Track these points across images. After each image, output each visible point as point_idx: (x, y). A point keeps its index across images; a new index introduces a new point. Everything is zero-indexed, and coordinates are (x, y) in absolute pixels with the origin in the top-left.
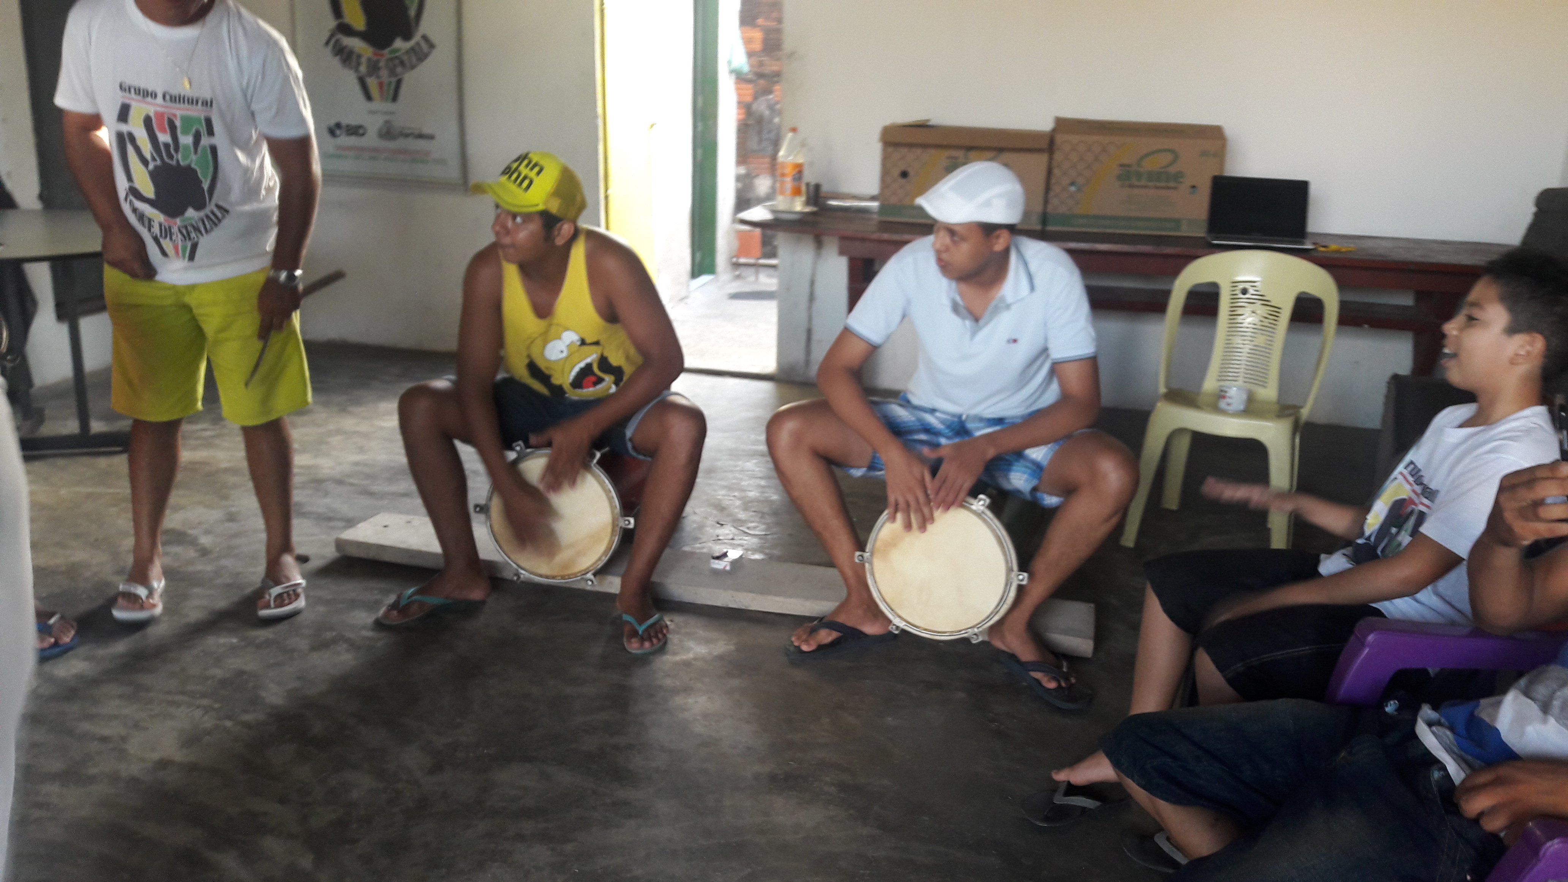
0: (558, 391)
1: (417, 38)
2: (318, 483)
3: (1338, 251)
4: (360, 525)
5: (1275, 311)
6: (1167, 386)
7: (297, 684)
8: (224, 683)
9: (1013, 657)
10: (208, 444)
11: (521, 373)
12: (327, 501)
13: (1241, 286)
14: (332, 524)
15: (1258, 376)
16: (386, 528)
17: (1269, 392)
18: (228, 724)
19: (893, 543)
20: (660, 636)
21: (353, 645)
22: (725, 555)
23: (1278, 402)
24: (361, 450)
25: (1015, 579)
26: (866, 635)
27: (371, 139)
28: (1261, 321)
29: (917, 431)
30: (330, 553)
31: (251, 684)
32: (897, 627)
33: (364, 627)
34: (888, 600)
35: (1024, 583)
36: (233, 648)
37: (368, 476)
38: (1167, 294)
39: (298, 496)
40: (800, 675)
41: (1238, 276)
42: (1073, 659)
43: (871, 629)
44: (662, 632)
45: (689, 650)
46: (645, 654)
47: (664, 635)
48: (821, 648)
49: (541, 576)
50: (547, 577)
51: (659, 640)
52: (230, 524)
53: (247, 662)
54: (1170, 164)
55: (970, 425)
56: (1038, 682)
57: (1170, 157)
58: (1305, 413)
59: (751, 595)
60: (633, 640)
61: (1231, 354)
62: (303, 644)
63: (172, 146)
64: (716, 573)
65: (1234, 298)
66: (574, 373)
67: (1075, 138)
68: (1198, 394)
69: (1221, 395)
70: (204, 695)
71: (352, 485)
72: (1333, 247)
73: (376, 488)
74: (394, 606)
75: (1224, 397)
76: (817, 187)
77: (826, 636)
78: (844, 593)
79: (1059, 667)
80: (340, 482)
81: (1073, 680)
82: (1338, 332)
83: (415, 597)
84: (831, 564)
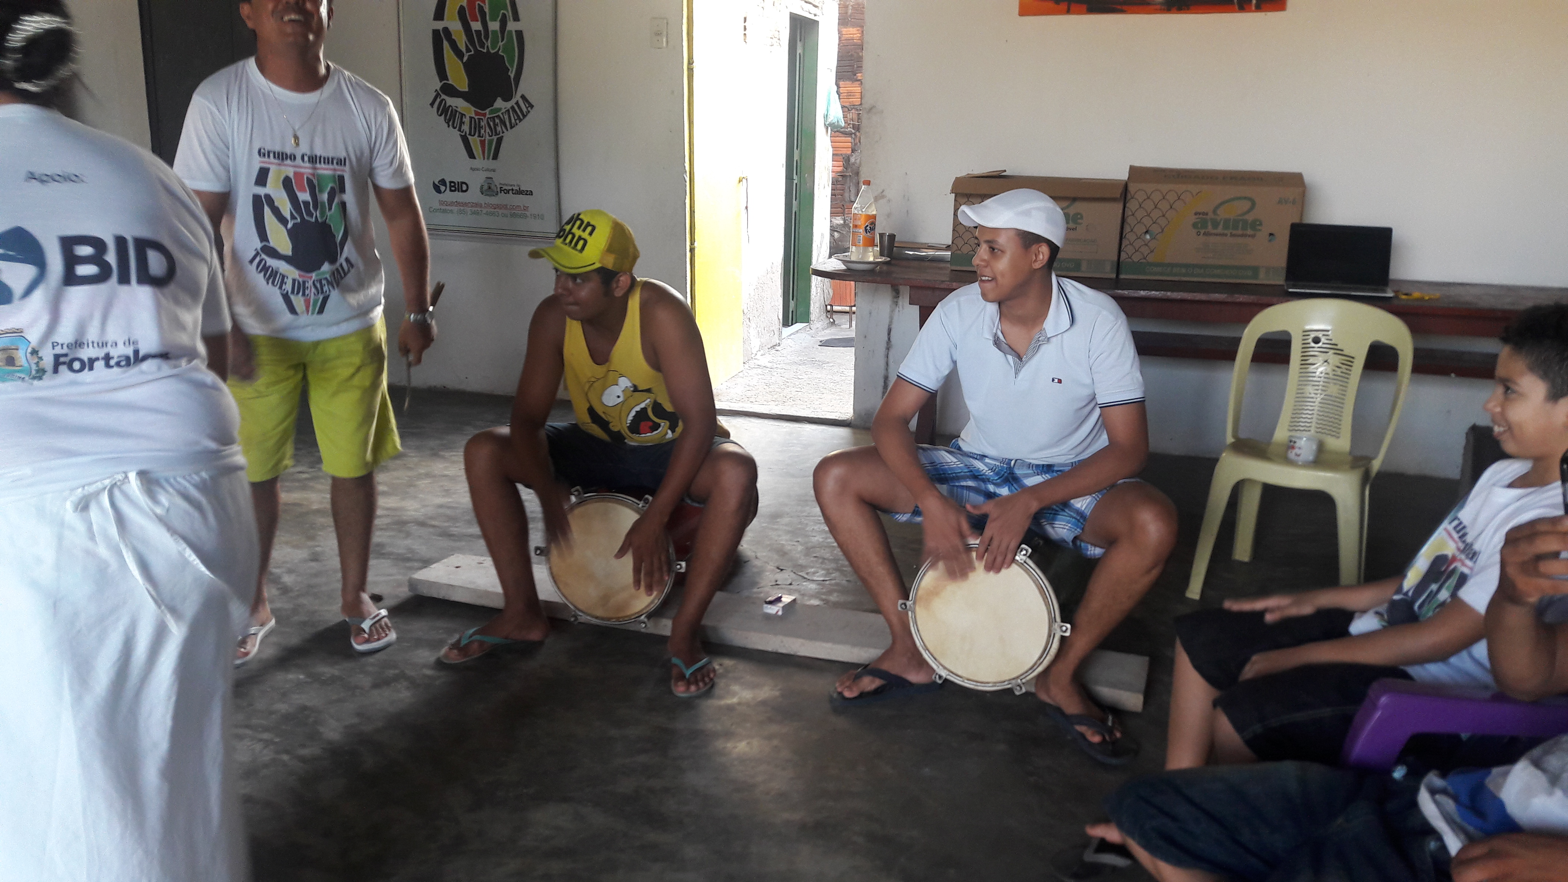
0: (618, 437)
1: (517, 98)
2: (401, 525)
3: (1421, 299)
4: (433, 566)
5: (1349, 361)
6: (1235, 435)
7: (355, 720)
8: (287, 718)
9: (1058, 710)
10: (304, 487)
11: (584, 418)
12: (408, 542)
13: (1313, 335)
14: (408, 564)
15: (1330, 425)
16: (458, 569)
17: (1341, 443)
18: (285, 757)
19: (935, 592)
20: (707, 680)
21: (413, 683)
22: (779, 599)
23: (1350, 453)
24: (447, 492)
25: (1059, 630)
26: (911, 684)
27: (474, 195)
28: (1334, 371)
29: (965, 478)
30: (404, 592)
31: (311, 720)
32: (940, 677)
33: (425, 666)
34: (931, 650)
35: (1067, 634)
36: (299, 684)
37: (450, 518)
38: (1237, 341)
39: (377, 537)
40: (841, 722)
41: (1309, 324)
42: (1117, 711)
43: (915, 677)
44: (708, 676)
45: (734, 694)
46: (690, 698)
47: (711, 680)
48: (862, 695)
49: (597, 618)
50: (603, 619)
51: (705, 684)
52: (313, 564)
53: (311, 698)
54: (1248, 211)
55: (1018, 472)
56: (1083, 736)
57: (1247, 205)
58: (1376, 465)
59: (800, 641)
60: (680, 683)
61: (1303, 404)
62: (365, 681)
63: (311, 204)
64: (769, 617)
65: (1305, 347)
66: (630, 417)
67: (1149, 187)
68: (1269, 443)
69: (1291, 445)
70: (266, 729)
71: (434, 526)
72: (1416, 294)
73: (454, 530)
74: (456, 646)
75: (1293, 448)
76: (892, 237)
77: (869, 684)
78: (889, 640)
79: (1104, 721)
80: (422, 524)
81: (1118, 735)
82: (1411, 380)
83: (474, 638)
84: (877, 611)
